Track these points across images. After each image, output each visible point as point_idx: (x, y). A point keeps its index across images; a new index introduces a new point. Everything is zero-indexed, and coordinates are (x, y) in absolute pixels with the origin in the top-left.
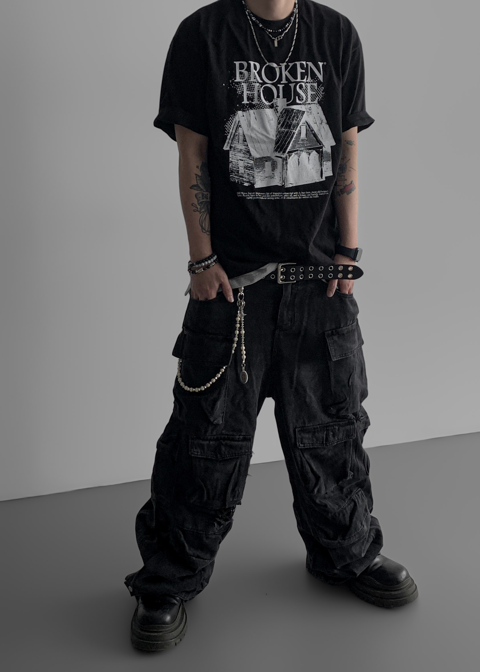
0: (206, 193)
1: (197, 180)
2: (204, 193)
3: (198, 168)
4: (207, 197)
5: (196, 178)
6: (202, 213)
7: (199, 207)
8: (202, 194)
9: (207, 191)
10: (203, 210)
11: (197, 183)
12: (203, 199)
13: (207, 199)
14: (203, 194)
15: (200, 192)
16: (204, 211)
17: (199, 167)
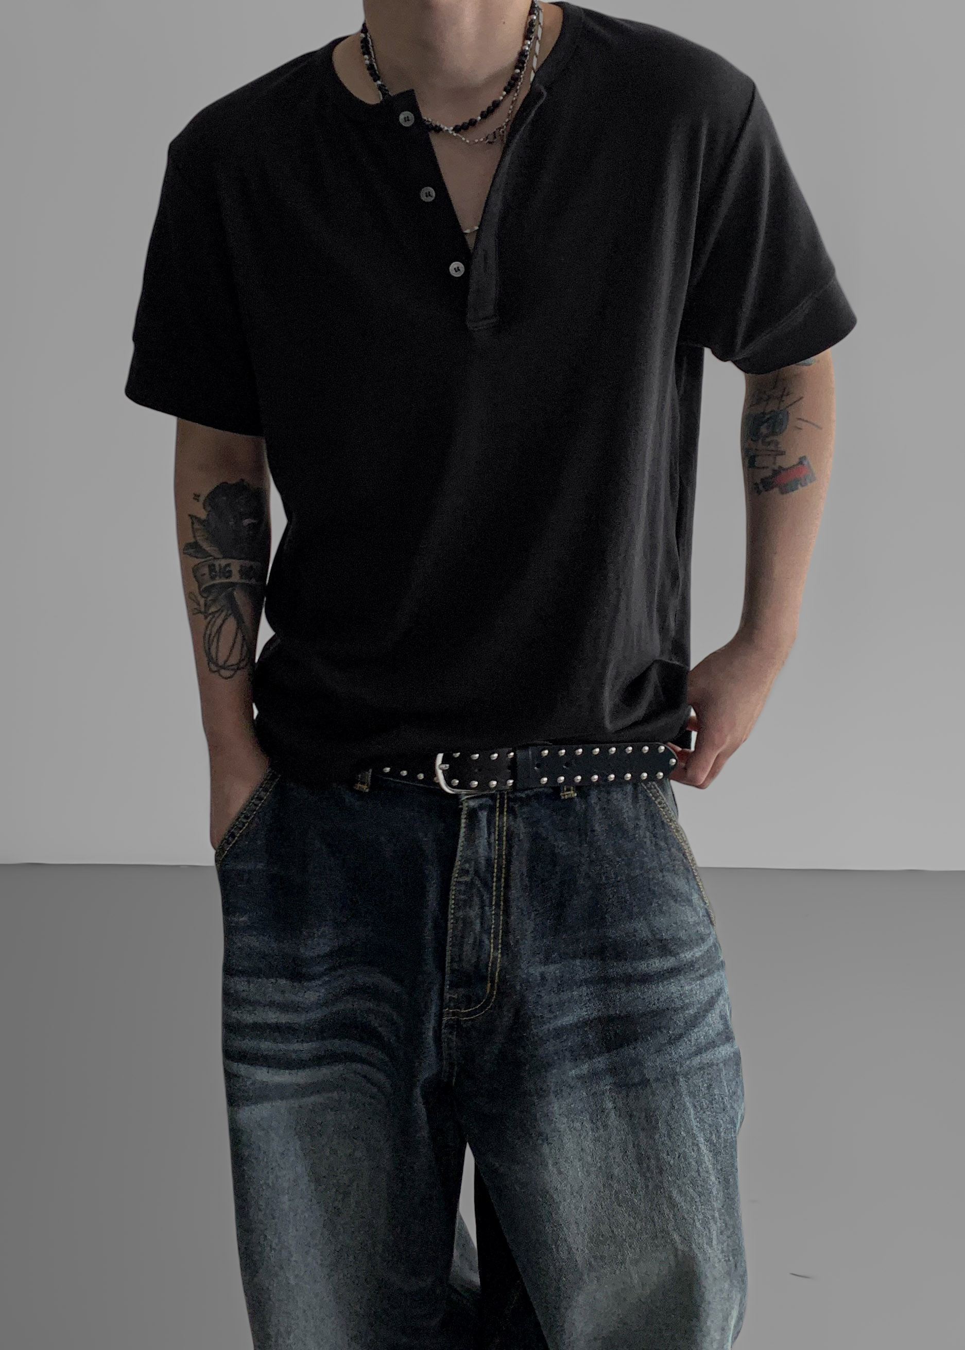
0: (223, 562)
1: (193, 528)
3: (198, 501)
6: (209, 619)
7: (202, 601)
8: (209, 566)
10: (213, 609)
12: (213, 578)
14: (212, 568)
15: (203, 560)
16: (216, 612)
17: (202, 499)
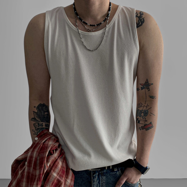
2: (40, 123)
3: (35, 108)
4: (43, 125)
5: (34, 113)
7: (36, 132)
9: (42, 121)
11: (34, 116)
13: (43, 126)
15: (36, 122)
